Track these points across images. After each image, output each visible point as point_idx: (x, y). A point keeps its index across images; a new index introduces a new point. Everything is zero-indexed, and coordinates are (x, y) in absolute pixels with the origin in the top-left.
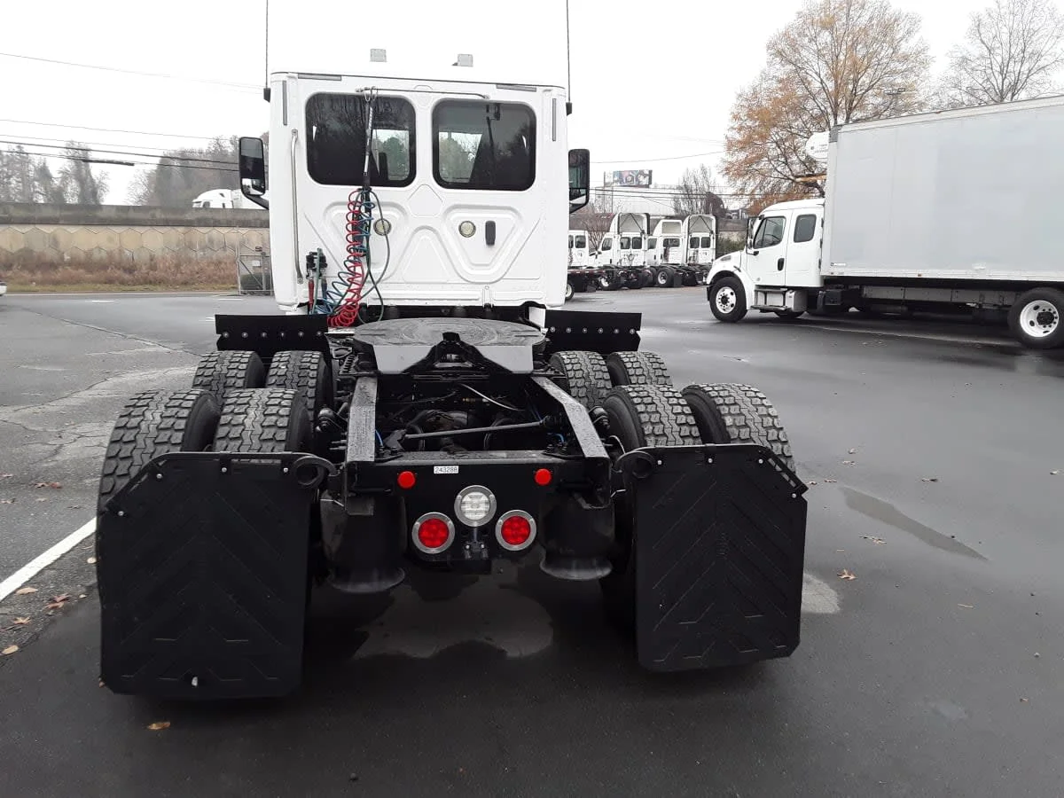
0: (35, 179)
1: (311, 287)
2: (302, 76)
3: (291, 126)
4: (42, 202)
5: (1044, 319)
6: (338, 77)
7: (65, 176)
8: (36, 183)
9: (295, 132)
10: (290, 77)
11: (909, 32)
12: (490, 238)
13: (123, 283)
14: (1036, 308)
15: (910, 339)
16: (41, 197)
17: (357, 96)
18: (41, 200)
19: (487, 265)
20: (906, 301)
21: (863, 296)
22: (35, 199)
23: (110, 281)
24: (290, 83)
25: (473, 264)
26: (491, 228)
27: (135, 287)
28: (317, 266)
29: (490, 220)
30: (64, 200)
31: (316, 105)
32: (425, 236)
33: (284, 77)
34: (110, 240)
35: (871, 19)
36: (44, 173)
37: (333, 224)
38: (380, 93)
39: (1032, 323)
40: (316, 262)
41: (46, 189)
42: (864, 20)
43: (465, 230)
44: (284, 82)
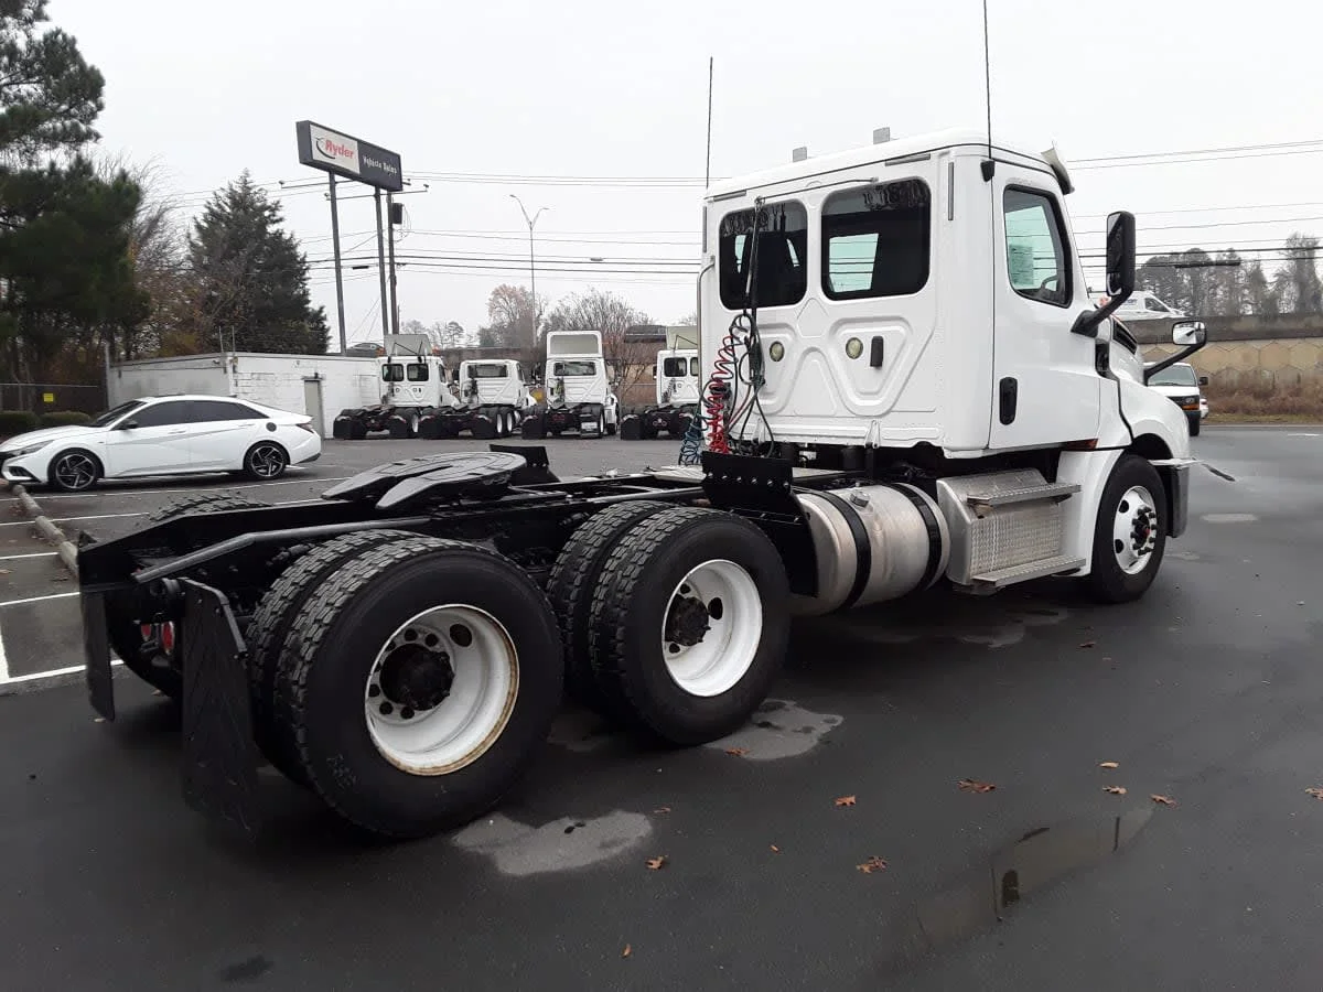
0: (1245, 287)
2: (718, 198)
3: (710, 252)
4: (1251, 313)
6: (742, 193)
7: (1282, 278)
8: (1246, 292)
9: (713, 258)
10: (710, 202)
12: (877, 360)
13: (1248, 412)
16: (1250, 307)
18: (1249, 310)
19: (876, 393)
22: (1241, 311)
23: (1232, 410)
24: (710, 208)
25: (862, 393)
26: (878, 344)
27: (1263, 418)
29: (878, 335)
30: (1276, 309)
31: (728, 226)
32: (813, 359)
33: (705, 203)
34: (1246, 357)
36: (1256, 278)
41: (1256, 297)
43: (852, 349)
44: (706, 209)
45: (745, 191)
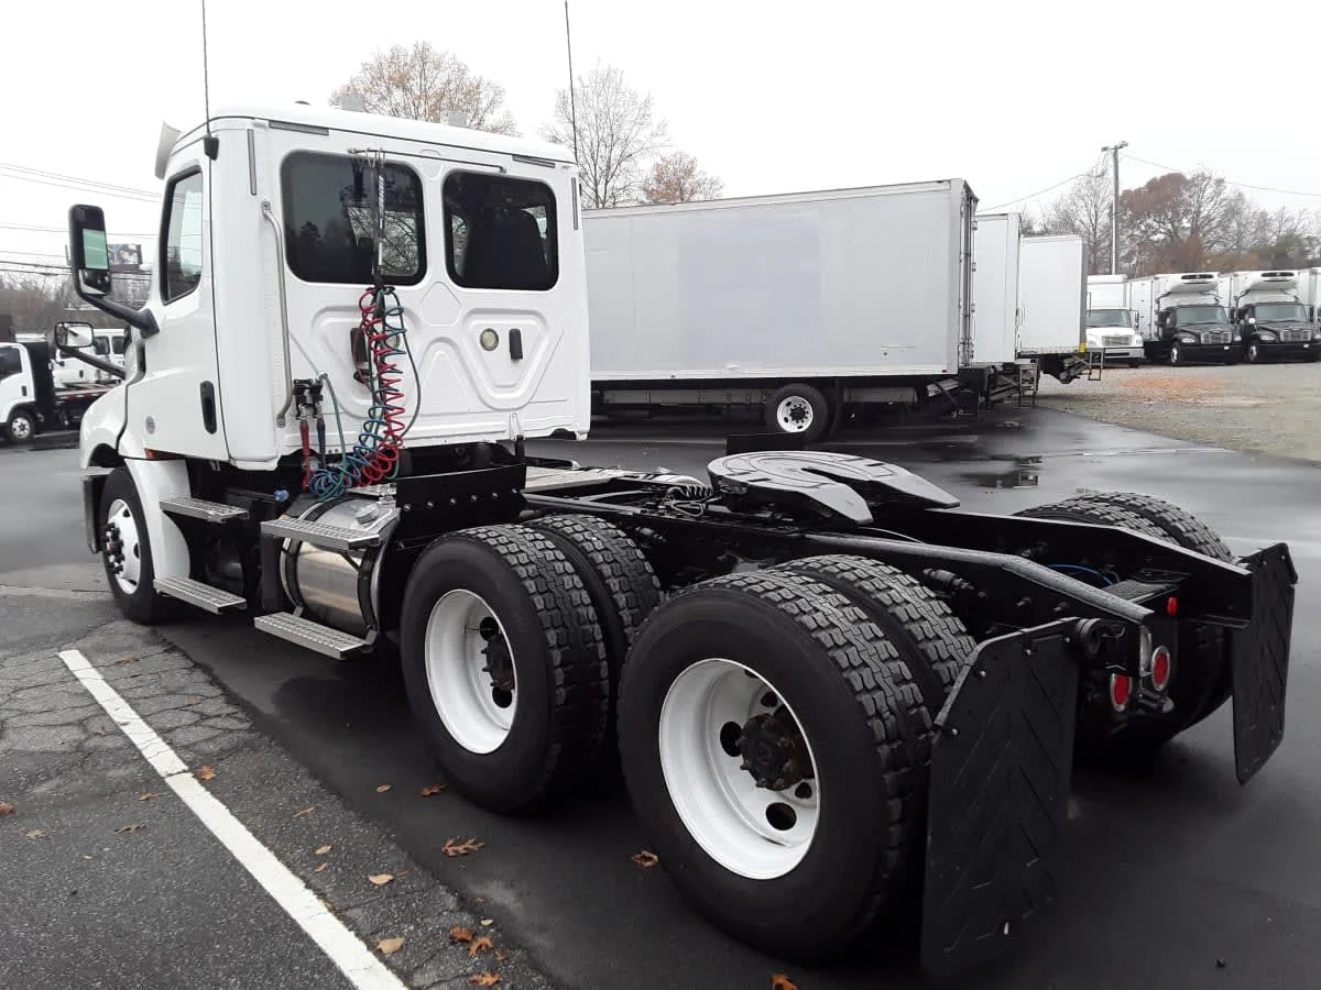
1: (304, 431)
2: (274, 124)
3: (263, 196)
5: (798, 415)
6: (324, 131)
9: (266, 205)
10: (257, 125)
11: (492, 102)
12: (516, 352)
14: (789, 404)
15: (658, 445)
17: (351, 159)
19: (512, 386)
20: (651, 404)
21: (605, 401)
24: (259, 134)
25: (497, 386)
26: (515, 337)
28: (309, 401)
29: (515, 327)
31: (296, 167)
32: (441, 351)
33: (248, 124)
35: (449, 82)
37: (324, 339)
38: (389, 157)
39: (786, 420)
40: (306, 394)
42: (439, 84)
43: (488, 341)
44: (250, 132)
45: (327, 128)
